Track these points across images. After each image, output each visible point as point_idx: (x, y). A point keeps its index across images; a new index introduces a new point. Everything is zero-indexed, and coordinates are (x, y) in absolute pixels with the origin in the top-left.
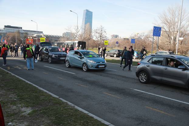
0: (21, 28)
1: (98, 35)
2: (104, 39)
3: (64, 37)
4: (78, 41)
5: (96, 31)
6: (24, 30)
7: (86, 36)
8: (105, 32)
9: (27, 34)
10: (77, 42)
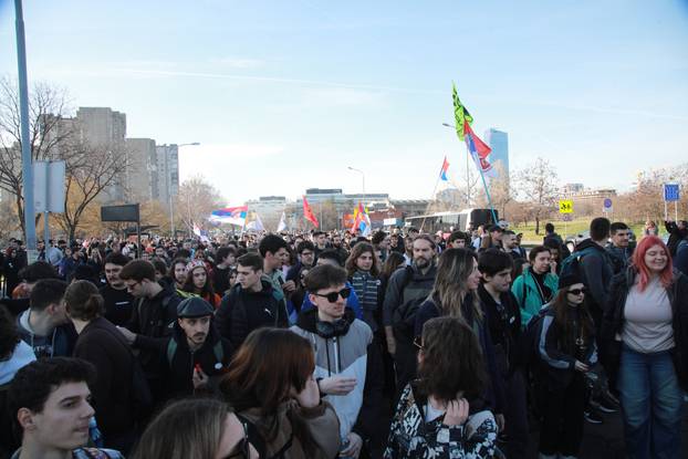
0: (341, 191)
1: (531, 186)
2: (550, 195)
3: (438, 202)
4: (472, 210)
5: (525, 175)
6: (346, 196)
7: (496, 194)
8: (553, 175)
9: (351, 203)
10: (468, 212)
